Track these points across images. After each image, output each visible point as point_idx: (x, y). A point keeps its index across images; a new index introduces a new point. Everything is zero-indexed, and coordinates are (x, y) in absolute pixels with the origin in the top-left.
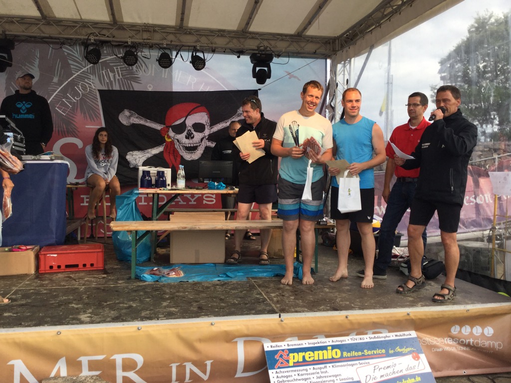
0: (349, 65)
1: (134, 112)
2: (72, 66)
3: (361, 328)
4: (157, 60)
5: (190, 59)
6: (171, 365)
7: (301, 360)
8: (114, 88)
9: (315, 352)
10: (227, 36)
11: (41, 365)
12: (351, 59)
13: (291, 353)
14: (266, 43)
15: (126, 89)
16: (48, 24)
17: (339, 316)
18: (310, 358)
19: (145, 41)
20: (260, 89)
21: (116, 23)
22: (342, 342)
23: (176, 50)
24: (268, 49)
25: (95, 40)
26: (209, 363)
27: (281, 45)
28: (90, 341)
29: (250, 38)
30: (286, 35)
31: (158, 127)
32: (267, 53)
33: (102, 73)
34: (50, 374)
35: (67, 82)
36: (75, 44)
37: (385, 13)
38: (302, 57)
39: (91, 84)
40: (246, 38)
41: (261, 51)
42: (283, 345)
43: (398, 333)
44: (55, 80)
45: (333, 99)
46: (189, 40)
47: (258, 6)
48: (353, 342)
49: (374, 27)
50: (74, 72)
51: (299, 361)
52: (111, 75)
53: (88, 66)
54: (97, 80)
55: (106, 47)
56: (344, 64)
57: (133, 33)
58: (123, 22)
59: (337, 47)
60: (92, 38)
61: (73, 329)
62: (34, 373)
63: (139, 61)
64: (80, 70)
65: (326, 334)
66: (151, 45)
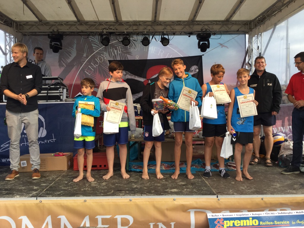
0: (260, 37)
1: (128, 72)
2: (94, 47)
3: (272, 207)
4: (141, 42)
5: (160, 40)
6: (150, 224)
7: (232, 225)
8: (117, 59)
9: (241, 221)
10: (182, 24)
11: (76, 220)
12: (261, 33)
13: (225, 220)
14: (206, 27)
15: (124, 59)
16: (81, 24)
17: (257, 198)
18: (237, 224)
19: (134, 31)
20: (203, 55)
21: (118, 21)
22: (259, 215)
23: (152, 35)
24: (208, 30)
25: (106, 32)
26: (173, 224)
27: (216, 28)
28: (102, 206)
29: (196, 25)
30: (219, 21)
31: (142, 80)
32: (207, 32)
33: (111, 50)
34: (80, 225)
35: (91, 56)
36: (95, 35)
37: (284, 3)
38: (230, 34)
39: (104, 57)
40: (194, 25)
41: (203, 32)
42: (220, 215)
43: (298, 211)
44: (85, 55)
45: (250, 59)
46: (159, 28)
47: (201, 5)
48: (267, 215)
49: (277, 12)
50: (94, 50)
51: (231, 226)
52: (115, 51)
53: (102, 46)
54: (107, 55)
55: (113, 36)
56: (257, 37)
57: (127, 27)
58: (122, 21)
59: (252, 26)
60: (105, 31)
61: (93, 199)
62: (71, 224)
63: (131, 43)
64: (98, 49)
65: (248, 210)
66: (137, 33)
